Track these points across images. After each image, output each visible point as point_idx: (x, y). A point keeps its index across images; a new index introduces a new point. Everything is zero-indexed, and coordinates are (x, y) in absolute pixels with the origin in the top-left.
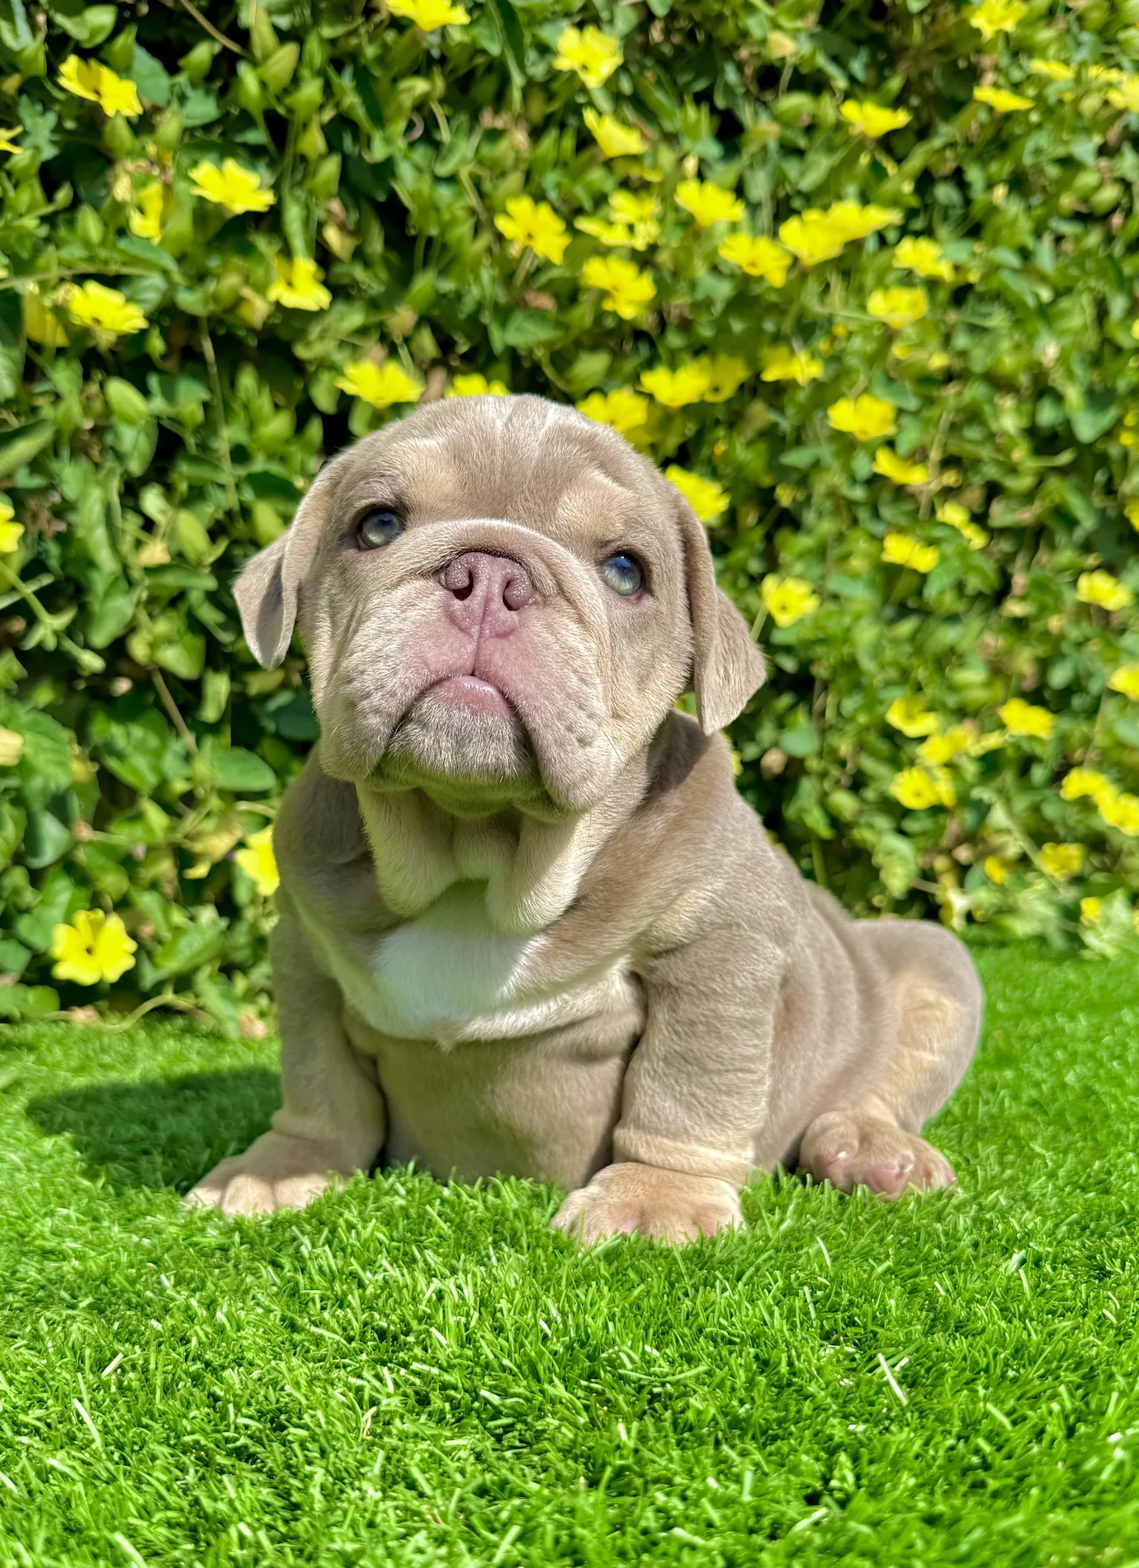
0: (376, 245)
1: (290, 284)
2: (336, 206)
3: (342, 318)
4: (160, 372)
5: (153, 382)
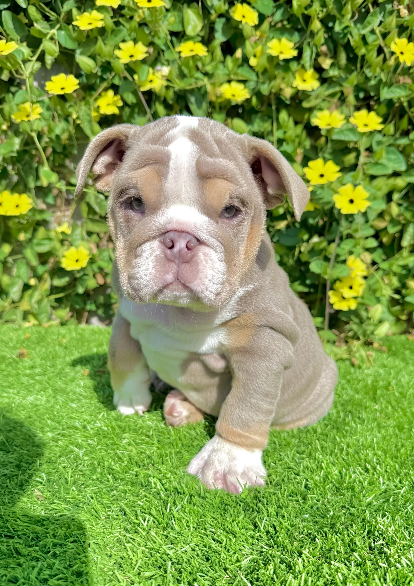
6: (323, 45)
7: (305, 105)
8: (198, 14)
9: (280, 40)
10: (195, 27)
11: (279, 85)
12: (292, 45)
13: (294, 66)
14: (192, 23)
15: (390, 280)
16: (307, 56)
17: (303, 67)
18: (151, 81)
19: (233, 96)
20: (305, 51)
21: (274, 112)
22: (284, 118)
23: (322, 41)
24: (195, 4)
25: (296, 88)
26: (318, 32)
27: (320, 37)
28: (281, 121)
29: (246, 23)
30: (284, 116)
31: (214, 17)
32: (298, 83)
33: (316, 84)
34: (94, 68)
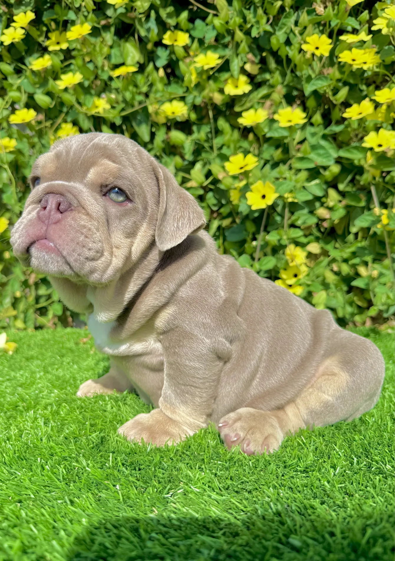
0: (272, 65)
1: (237, 87)
2: (250, 56)
3: (257, 94)
4: (197, 124)
5: (195, 128)
6: (248, 53)
7: (237, 109)
8: (135, 47)
9: (206, 55)
10: (133, 58)
11: (208, 94)
12: (217, 56)
13: (225, 76)
14: (131, 55)
15: (339, 267)
16: (235, 65)
17: (232, 76)
18: (97, 107)
19: (173, 113)
20: (233, 61)
21: (212, 121)
22: (222, 125)
23: (247, 49)
24: (132, 38)
25: (229, 95)
26: (242, 41)
27: (244, 46)
28: (220, 128)
29: (177, 46)
30: (222, 123)
31: (150, 46)
32: (230, 90)
33: (247, 88)
34: (51, 104)
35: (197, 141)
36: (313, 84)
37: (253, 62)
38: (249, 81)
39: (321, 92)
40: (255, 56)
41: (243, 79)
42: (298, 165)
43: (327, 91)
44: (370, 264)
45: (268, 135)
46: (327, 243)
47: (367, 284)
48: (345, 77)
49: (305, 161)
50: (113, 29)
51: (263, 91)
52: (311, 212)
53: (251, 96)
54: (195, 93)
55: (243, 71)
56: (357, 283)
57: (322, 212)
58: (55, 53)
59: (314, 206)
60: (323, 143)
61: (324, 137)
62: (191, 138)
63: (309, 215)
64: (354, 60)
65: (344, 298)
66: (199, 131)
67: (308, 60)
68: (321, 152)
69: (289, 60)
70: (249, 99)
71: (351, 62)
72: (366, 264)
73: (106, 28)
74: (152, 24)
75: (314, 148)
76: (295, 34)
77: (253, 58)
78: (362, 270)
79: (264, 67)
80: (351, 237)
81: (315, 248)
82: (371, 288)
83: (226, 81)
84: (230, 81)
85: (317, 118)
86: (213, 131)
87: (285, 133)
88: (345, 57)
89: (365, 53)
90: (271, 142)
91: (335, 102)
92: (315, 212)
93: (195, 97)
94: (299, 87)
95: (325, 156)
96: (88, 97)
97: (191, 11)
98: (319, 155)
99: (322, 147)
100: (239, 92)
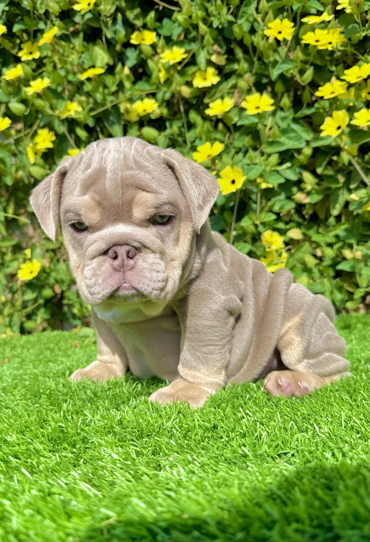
0: (239, 53)
1: (205, 79)
2: (216, 47)
3: (227, 85)
4: (170, 120)
5: (168, 124)
6: (213, 45)
7: (206, 101)
8: (103, 49)
9: (172, 50)
10: (103, 60)
11: (175, 88)
12: (182, 50)
13: (192, 69)
14: (100, 57)
15: (323, 252)
16: (202, 59)
17: (200, 69)
18: (69, 111)
19: (145, 110)
20: (199, 54)
21: (183, 115)
22: (193, 118)
23: (212, 41)
24: (99, 41)
25: (197, 88)
26: (206, 33)
27: (208, 38)
28: (192, 121)
29: (144, 44)
30: (194, 116)
31: (118, 47)
32: (199, 83)
33: (216, 80)
34: (26, 111)
35: (170, 137)
36: (279, 68)
37: (219, 53)
38: (217, 72)
39: (289, 75)
40: (221, 46)
41: (211, 70)
42: (268, 150)
43: (294, 74)
44: (355, 247)
45: (239, 124)
46: (309, 228)
47: (353, 267)
48: (311, 59)
49: (275, 145)
50: (81, 35)
51: (232, 81)
52: (289, 198)
53: (221, 87)
54: (164, 89)
55: (210, 63)
56: (343, 267)
57: (300, 197)
58: (28, 63)
59: (291, 192)
60: (294, 126)
61: (295, 120)
62: (163, 134)
63: (287, 201)
64: (317, 41)
65: (331, 283)
66: (171, 126)
67: (271, 45)
68: (292, 135)
69: (254, 48)
70: (218, 91)
71: (314, 43)
72: (351, 247)
73: (75, 34)
74: (120, 27)
75: (284, 132)
76: (258, 22)
77: (219, 50)
78: (347, 253)
79: (231, 57)
80: (332, 220)
81: (295, 234)
82: (357, 271)
83: (194, 75)
84: (198, 74)
85: (286, 101)
86: (186, 126)
87: (256, 120)
88: (308, 38)
89: (328, 33)
90: (242, 130)
91: (302, 84)
92: (293, 197)
93: (165, 92)
94: (266, 73)
95: (296, 139)
96: (60, 101)
97: (157, 11)
98: (290, 138)
99: (293, 131)
100: (207, 84)
